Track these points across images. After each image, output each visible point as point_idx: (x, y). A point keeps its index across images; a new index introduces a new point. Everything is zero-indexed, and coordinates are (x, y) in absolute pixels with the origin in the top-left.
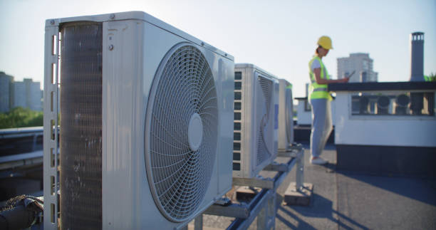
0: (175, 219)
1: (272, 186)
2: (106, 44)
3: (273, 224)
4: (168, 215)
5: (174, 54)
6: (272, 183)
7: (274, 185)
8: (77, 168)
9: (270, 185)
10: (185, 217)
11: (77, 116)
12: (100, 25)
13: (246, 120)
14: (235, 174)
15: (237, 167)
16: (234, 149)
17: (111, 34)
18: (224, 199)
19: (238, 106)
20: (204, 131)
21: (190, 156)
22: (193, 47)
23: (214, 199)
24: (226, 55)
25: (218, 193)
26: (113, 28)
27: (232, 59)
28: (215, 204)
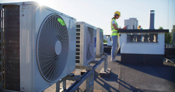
0: (50, 81)
1: (92, 69)
2: (21, 13)
3: (93, 84)
4: (47, 79)
5: (49, 18)
6: (92, 68)
8: (10, 61)
9: (91, 69)
10: (54, 80)
11: (10, 41)
12: (19, 6)
13: (82, 44)
14: (77, 64)
15: (78, 62)
16: (76, 55)
17: (22, 10)
18: (72, 74)
19: (79, 38)
20: (62, 48)
21: (56, 57)
22: (57, 15)
23: (67, 74)
24: (73, 18)
25: (69, 72)
26: (23, 8)
27: (75, 20)
28: (67, 76)
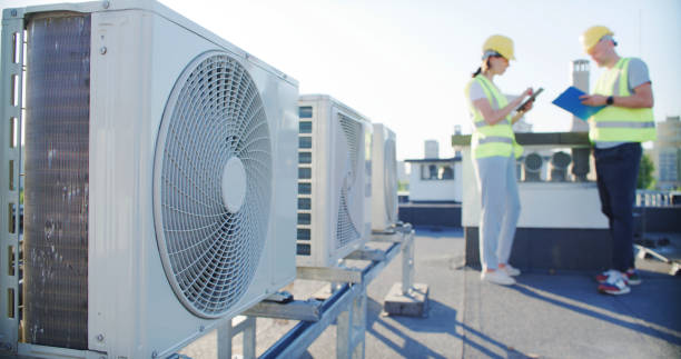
0: (201, 312)
1: (359, 280)
2: (96, 44)
3: (362, 339)
4: (191, 305)
5: (201, 65)
6: (359, 274)
7: (362, 278)
8: (50, 232)
9: (357, 278)
10: (218, 312)
11: (50, 154)
12: (87, 17)
13: (318, 180)
14: (302, 260)
15: (304, 250)
16: (299, 223)
17: (103, 30)
18: (283, 294)
19: (305, 157)
20: (248, 185)
21: (226, 222)
22: (231, 60)
23: (267, 292)
24: (285, 76)
25: (273, 284)
26: (106, 22)
27: (295, 84)
28: (265, 301)
